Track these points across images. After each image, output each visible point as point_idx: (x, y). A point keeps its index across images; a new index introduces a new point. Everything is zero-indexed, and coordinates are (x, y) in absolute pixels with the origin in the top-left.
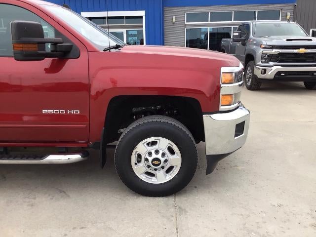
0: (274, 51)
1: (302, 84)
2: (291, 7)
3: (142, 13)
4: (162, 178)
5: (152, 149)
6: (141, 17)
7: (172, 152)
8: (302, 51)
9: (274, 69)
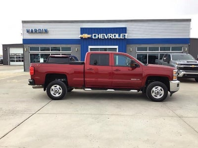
0: (182, 66)
1: (194, 79)
2: (187, 45)
3: (117, 47)
4: (159, 97)
5: (156, 89)
6: (116, 49)
7: (161, 90)
8: (193, 66)
9: (182, 73)
